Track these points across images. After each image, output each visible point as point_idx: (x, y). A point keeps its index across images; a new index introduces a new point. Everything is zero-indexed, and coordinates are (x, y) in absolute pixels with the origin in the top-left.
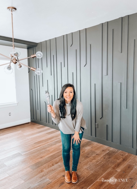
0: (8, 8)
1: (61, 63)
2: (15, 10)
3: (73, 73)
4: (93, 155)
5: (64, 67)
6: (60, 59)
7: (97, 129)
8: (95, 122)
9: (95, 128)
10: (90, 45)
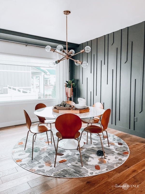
0: (65, 11)
1: (101, 61)
2: (69, 13)
3: (113, 70)
4: (133, 145)
5: (104, 64)
6: (101, 57)
7: (136, 123)
8: (134, 116)
9: (134, 122)
10: (132, 42)
